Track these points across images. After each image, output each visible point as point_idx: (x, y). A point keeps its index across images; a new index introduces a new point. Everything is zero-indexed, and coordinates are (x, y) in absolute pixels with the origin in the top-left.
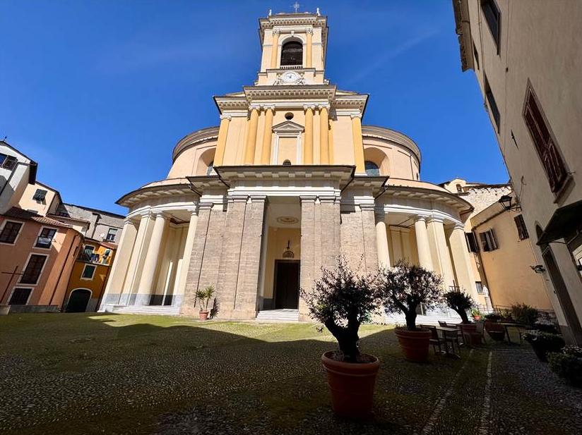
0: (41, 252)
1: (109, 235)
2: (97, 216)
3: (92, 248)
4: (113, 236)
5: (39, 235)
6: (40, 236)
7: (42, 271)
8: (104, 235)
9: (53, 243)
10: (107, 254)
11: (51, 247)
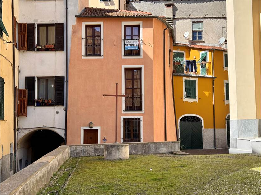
0: (132, 62)
1: (194, 33)
2: (171, 8)
3: (181, 55)
4: (200, 32)
5: (123, 37)
6: (125, 39)
7: (143, 92)
8: (188, 34)
9: (142, 46)
10: (205, 59)
11: (141, 53)
